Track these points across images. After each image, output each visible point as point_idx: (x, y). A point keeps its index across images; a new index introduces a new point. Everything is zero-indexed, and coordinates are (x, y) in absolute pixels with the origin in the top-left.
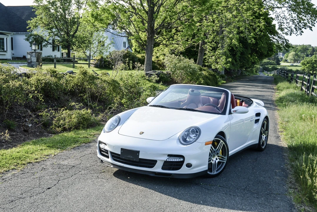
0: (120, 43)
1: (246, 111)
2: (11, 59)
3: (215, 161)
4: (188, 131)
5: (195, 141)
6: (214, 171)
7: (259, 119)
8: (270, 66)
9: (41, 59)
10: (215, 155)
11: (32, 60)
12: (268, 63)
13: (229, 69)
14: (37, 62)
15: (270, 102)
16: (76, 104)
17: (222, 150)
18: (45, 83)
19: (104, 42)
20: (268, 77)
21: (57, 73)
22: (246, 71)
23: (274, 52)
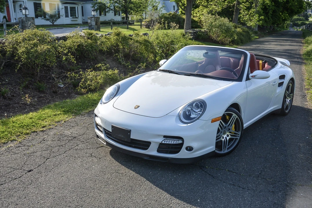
0: (170, 6)
1: (267, 76)
2: (82, 24)
3: (226, 138)
4: (191, 105)
5: (198, 119)
6: (224, 149)
7: (283, 82)
8: (299, 22)
9: (99, 23)
10: (226, 131)
11: (92, 23)
12: (298, 20)
13: (262, 26)
14: (96, 26)
15: (298, 56)
16: (103, 66)
17: (235, 124)
18: (79, 46)
19: (157, 6)
20: (297, 31)
21: (93, 35)
22: (277, 26)
23: (304, 9)
